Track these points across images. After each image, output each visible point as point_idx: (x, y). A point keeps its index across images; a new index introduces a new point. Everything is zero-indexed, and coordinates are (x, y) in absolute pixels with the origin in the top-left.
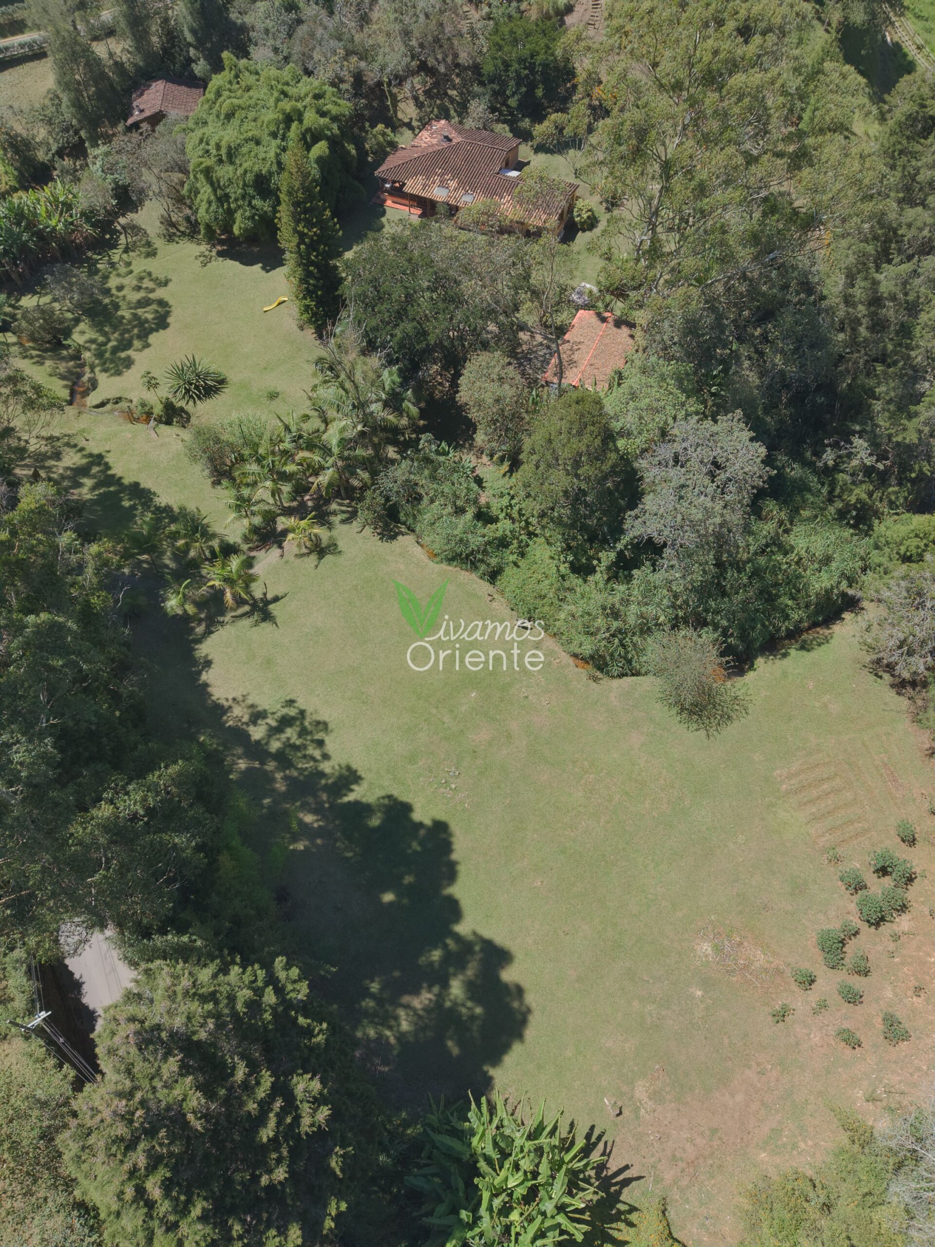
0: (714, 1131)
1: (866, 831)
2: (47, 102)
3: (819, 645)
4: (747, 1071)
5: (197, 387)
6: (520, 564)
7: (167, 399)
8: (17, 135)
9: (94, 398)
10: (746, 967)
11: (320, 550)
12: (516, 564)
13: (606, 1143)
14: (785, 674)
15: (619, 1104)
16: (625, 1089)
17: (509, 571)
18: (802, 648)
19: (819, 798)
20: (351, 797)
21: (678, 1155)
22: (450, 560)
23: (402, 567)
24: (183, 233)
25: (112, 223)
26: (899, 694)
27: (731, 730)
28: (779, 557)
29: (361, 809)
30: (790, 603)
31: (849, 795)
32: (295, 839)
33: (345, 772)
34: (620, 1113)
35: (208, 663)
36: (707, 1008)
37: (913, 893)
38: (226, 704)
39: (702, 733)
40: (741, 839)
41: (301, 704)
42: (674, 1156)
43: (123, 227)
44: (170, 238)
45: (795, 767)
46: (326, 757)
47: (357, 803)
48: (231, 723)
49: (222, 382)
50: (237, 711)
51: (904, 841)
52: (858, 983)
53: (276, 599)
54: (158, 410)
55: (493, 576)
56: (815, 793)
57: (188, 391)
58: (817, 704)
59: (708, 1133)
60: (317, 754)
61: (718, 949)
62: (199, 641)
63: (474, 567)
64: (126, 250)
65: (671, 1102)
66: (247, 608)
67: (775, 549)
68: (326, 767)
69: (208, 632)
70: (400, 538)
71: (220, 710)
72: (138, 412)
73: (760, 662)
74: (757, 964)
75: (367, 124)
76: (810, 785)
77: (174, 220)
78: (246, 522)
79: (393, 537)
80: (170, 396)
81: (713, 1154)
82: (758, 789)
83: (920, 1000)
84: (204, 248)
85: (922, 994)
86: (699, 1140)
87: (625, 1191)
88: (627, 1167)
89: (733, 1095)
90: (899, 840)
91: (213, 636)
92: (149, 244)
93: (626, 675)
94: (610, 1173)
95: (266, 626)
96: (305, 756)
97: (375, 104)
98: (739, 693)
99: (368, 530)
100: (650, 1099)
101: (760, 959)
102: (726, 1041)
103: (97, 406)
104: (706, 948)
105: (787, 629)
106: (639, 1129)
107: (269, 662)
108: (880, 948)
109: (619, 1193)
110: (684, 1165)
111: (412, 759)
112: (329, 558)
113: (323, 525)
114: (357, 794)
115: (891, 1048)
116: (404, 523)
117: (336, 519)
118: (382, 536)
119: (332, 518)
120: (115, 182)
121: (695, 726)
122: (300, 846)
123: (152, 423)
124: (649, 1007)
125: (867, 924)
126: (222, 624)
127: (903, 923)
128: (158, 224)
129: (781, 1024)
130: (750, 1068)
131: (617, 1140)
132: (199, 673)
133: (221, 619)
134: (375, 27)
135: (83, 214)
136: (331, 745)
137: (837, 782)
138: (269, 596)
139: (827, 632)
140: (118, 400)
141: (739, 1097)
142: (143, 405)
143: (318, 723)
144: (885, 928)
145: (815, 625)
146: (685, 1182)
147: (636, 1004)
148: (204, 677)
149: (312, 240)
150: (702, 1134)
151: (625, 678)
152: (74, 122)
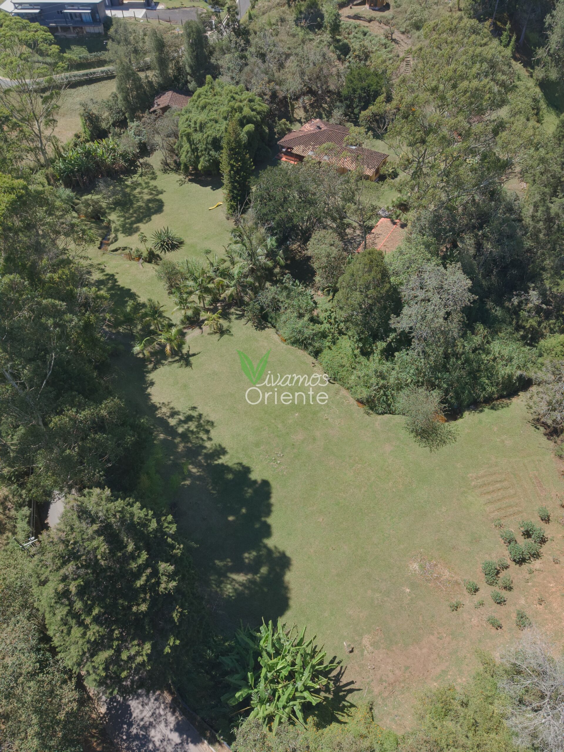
0: (407, 668)
1: (521, 512)
2: (111, 98)
3: (502, 407)
4: (431, 637)
5: (167, 244)
6: (333, 348)
7: (151, 249)
8: (93, 114)
9: (113, 247)
10: (437, 578)
11: (222, 332)
12: (330, 348)
13: (341, 667)
14: (480, 422)
15: (352, 646)
16: (357, 638)
17: (326, 351)
18: (492, 408)
19: (493, 491)
20: (220, 461)
21: (384, 679)
22: (293, 343)
23: (266, 344)
24: (172, 169)
25: (136, 161)
26: (548, 439)
27: (445, 449)
28: (483, 356)
29: (224, 468)
30: (487, 381)
31: (512, 491)
32: (184, 479)
33: (219, 449)
34: (351, 651)
35: (152, 384)
36: (412, 599)
37: (544, 549)
38: (158, 405)
39: (428, 449)
40: (444, 509)
41: (200, 410)
42: (381, 679)
43: (141, 164)
44: (165, 171)
45: (481, 472)
46: (210, 439)
47: (222, 465)
48: (159, 415)
49: (182, 243)
50: (164, 410)
51: (542, 520)
52: (505, 594)
53: (194, 355)
54: (145, 254)
55: (317, 353)
56: (491, 488)
57: (162, 245)
58: (498, 440)
59: (403, 668)
60: (205, 437)
61: (422, 567)
62: (149, 372)
63: (306, 348)
64: (141, 176)
65: (383, 648)
66: (177, 358)
67: (481, 352)
68: (208, 444)
69: (155, 368)
70: (267, 329)
71: (154, 408)
72: (134, 254)
73: (466, 414)
74: (445, 577)
75: (277, 118)
76: (489, 484)
77: (168, 161)
78: (183, 312)
79: (263, 329)
80: (153, 248)
81: (404, 680)
82: (457, 483)
83: (541, 607)
84: (182, 177)
85: (543, 603)
86: (397, 672)
87: (350, 695)
88: (352, 682)
89: (421, 649)
90: (540, 519)
91: (158, 370)
92: (153, 173)
93: (386, 413)
94: (341, 684)
95: (188, 369)
96: (197, 438)
97: (282, 109)
98: (452, 429)
99: (250, 324)
100: (371, 646)
101: (446, 574)
102: (421, 618)
103: (113, 251)
104: (415, 566)
105: (484, 396)
106: (362, 662)
107: (185, 387)
108: (521, 577)
109: (345, 696)
110: (387, 685)
111: (257, 445)
112: (226, 336)
113: (226, 319)
114: (223, 460)
115: (520, 631)
116: (270, 323)
117: (233, 317)
118: (257, 327)
119: (231, 316)
120: (140, 140)
121: (424, 445)
122: (188, 482)
123: (141, 261)
124: (377, 595)
125: (514, 563)
126: (163, 364)
127: (536, 564)
128: (160, 163)
129: (455, 611)
130: (433, 634)
131: (349, 667)
132: (147, 388)
133: (163, 362)
134: (287, 70)
135: (121, 155)
136: (213, 433)
137: (506, 483)
138: (191, 353)
139: (508, 401)
140: (125, 249)
141: (425, 650)
142: (138, 251)
143: (208, 422)
144: (525, 567)
145: (501, 397)
146: (386, 694)
147: (369, 592)
148: (149, 390)
149: (238, 169)
150: (400, 668)
151: (386, 415)
152: (123, 108)
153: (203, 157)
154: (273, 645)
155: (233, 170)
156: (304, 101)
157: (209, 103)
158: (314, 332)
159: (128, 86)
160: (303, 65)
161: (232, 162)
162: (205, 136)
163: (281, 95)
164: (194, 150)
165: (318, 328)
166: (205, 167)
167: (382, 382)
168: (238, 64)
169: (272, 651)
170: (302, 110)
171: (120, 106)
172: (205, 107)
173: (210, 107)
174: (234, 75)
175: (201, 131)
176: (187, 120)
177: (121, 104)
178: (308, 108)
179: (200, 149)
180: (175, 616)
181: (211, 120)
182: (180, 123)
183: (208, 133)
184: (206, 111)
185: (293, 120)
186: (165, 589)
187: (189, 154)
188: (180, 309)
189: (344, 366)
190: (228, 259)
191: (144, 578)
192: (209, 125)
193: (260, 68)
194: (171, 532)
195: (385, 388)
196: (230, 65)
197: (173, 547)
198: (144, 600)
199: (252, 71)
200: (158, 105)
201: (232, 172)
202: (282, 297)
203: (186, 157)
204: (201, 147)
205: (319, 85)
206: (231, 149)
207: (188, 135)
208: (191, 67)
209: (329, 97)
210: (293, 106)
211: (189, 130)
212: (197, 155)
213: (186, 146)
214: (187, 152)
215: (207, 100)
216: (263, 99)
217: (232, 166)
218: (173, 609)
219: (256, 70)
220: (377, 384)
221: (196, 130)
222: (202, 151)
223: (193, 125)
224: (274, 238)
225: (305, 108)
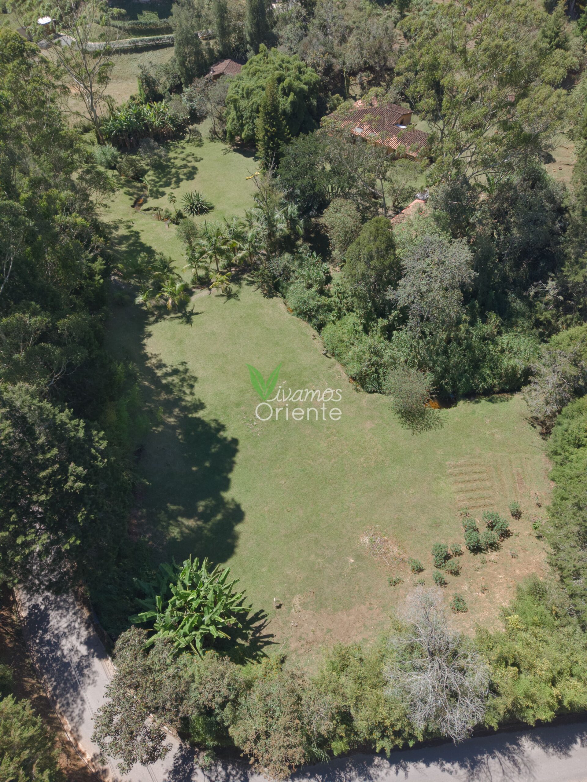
0: (329, 631)
1: (493, 505)
2: (170, 63)
3: (501, 401)
4: (362, 607)
5: (196, 207)
6: (337, 323)
7: (180, 211)
8: (150, 77)
9: (145, 206)
10: (385, 553)
11: (229, 295)
12: (334, 322)
13: (265, 621)
14: (473, 412)
15: (281, 603)
16: (288, 596)
17: (329, 326)
18: (490, 401)
19: (468, 481)
20: (196, 415)
21: (303, 636)
22: (299, 315)
23: (270, 312)
24: (220, 138)
25: (185, 127)
26: (543, 439)
27: (428, 434)
28: (491, 347)
29: (199, 421)
30: (488, 372)
31: (488, 484)
32: (157, 426)
33: (198, 403)
34: (279, 607)
35: (150, 335)
36: (353, 569)
37: (506, 543)
38: (150, 355)
39: (410, 431)
40: (411, 491)
41: (188, 366)
42: (301, 637)
43: (190, 130)
44: (212, 139)
45: (461, 462)
46: (192, 394)
47: (199, 419)
48: (149, 365)
49: (212, 208)
50: (154, 361)
51: (513, 515)
52: (448, 577)
53: (197, 314)
54: (174, 215)
55: (320, 327)
56: (467, 478)
57: (191, 208)
58: (488, 432)
59: (325, 630)
60: (188, 391)
61: (372, 541)
62: (149, 324)
63: (310, 320)
64: (188, 142)
65: (311, 610)
66: (180, 314)
67: (490, 342)
68: (189, 398)
69: (156, 321)
70: (275, 298)
71: (146, 357)
72: (163, 213)
73: (461, 403)
74: (392, 554)
75: (330, 93)
76: (466, 474)
77: (217, 130)
78: (193, 270)
79: (271, 297)
80: (182, 210)
81: (324, 642)
82: (433, 468)
83: (483, 595)
84: (227, 146)
85: (486, 592)
86: (318, 633)
87: (266, 647)
88: (272, 636)
89: (348, 616)
90: (510, 514)
91: (159, 324)
92: (200, 140)
93: (376, 392)
94: (261, 635)
95: (188, 326)
96: (180, 390)
98: (441, 416)
99: (260, 290)
100: (300, 605)
101: (395, 550)
102: (357, 588)
103: (145, 210)
104: (366, 540)
105: (483, 387)
106: (287, 619)
107: (181, 342)
108: (471, 564)
109: (262, 647)
110: (305, 643)
111: (238, 405)
112: (232, 300)
113: (237, 284)
114: (200, 414)
115: (453, 615)
116: (281, 292)
117: (244, 283)
118: (265, 295)
119: (242, 282)
120: (192, 106)
121: (407, 427)
122: (160, 429)
123: (169, 221)
124: (320, 560)
125: (469, 551)
126: (165, 319)
127: (493, 555)
128: (208, 131)
129: (393, 587)
130: (365, 604)
131: (273, 620)
132: (143, 339)
133: (165, 316)
135: (170, 119)
136: (197, 388)
137: (484, 475)
138: (194, 311)
139: (510, 396)
140: (156, 209)
141: (352, 617)
142: (167, 211)
144: (480, 556)
145: (503, 391)
146: (302, 651)
147: (313, 556)
148: (145, 341)
149: (272, 135)
150: (322, 630)
151: (375, 394)
152: (180, 73)
153: (247, 125)
154: (190, 579)
155: (267, 136)
156: (361, 77)
157: (259, 70)
158: (319, 303)
159: (186, 51)
160: (363, 39)
161: (267, 127)
162: (251, 103)
163: (337, 68)
164: (240, 117)
165: (324, 300)
166: (248, 136)
167: (375, 358)
168: (298, 35)
169: (188, 584)
170: (359, 86)
171: (177, 70)
172: (255, 74)
173: (260, 74)
174: (292, 46)
175: (248, 98)
176: (236, 86)
177: (177, 69)
178: (365, 85)
179: (245, 116)
180: (80, 517)
181: (258, 87)
182: (229, 89)
183: (254, 100)
184: (256, 78)
185: (348, 96)
186: (72, 487)
187: (235, 122)
188: (191, 267)
189: (344, 341)
190: (248, 223)
191: (49, 471)
192: (255, 92)
193: (318, 39)
194: (101, 447)
195: (378, 366)
196: (290, 35)
197: (95, 458)
198: (46, 492)
199: (310, 42)
200: (214, 72)
201: (266, 137)
202: (294, 266)
203: (231, 124)
204: (246, 114)
205: (377, 60)
206: (266, 114)
207: (235, 101)
208: (250, 35)
209: (388, 75)
210: (348, 81)
211: (236, 97)
212: (242, 123)
213: (233, 114)
214: (233, 120)
215: (258, 67)
216: (316, 70)
217: (267, 131)
218: (79, 511)
219: (315, 40)
220: (370, 360)
221: (243, 97)
222: (246, 119)
223: (240, 92)
224: (296, 206)
225: (362, 84)
